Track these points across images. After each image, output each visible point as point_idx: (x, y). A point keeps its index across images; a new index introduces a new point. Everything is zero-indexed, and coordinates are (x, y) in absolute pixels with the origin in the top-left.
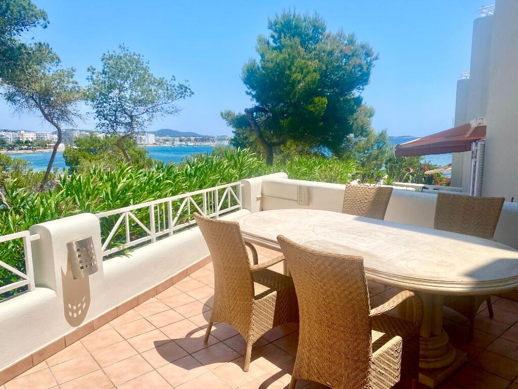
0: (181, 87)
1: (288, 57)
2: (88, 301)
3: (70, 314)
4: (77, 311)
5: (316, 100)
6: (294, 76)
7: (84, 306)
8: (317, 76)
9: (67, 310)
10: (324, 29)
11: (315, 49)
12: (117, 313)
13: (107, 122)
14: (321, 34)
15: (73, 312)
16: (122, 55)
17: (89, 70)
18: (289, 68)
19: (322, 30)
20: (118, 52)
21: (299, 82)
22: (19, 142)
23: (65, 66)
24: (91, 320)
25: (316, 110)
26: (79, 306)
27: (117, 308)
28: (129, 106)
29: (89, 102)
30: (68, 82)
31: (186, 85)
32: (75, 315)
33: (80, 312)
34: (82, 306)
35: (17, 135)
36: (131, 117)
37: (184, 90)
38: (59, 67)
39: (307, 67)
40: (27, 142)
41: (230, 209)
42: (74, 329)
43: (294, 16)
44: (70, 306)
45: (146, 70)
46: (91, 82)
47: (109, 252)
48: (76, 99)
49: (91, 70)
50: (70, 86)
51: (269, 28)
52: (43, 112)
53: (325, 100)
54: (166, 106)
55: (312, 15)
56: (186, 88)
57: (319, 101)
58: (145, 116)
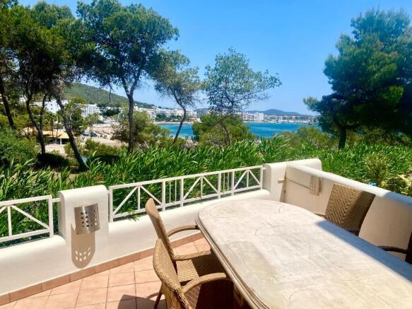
0: (272, 78)
1: (365, 51)
2: (93, 251)
3: (77, 258)
4: (82, 257)
5: (391, 88)
6: (370, 68)
7: (89, 254)
8: (394, 67)
9: (74, 256)
10: (407, 23)
11: (396, 42)
12: (118, 263)
13: (216, 106)
14: (404, 27)
15: (79, 257)
16: (230, 55)
17: (206, 68)
18: (366, 61)
19: (405, 24)
20: (228, 54)
21: (374, 73)
22: (173, 116)
23: (192, 66)
24: (93, 265)
25: (390, 98)
26: (85, 253)
27: (118, 259)
28: (231, 94)
29: (205, 91)
30: (193, 77)
31: (277, 77)
32: (81, 260)
33: (85, 258)
34: (87, 253)
35: (172, 111)
36: (232, 102)
37: (274, 81)
38: (188, 67)
39: (384, 59)
40: (178, 116)
41: (248, 188)
42: (79, 270)
43: (377, 13)
44: (77, 253)
45: (246, 66)
46: (207, 77)
47: (120, 215)
48: (198, 89)
49: (208, 68)
50: (194, 79)
51: (352, 25)
52: (176, 98)
53: (402, 89)
54: (258, 94)
55: (396, 11)
56: (276, 79)
57: (394, 90)
58: (242, 102)
